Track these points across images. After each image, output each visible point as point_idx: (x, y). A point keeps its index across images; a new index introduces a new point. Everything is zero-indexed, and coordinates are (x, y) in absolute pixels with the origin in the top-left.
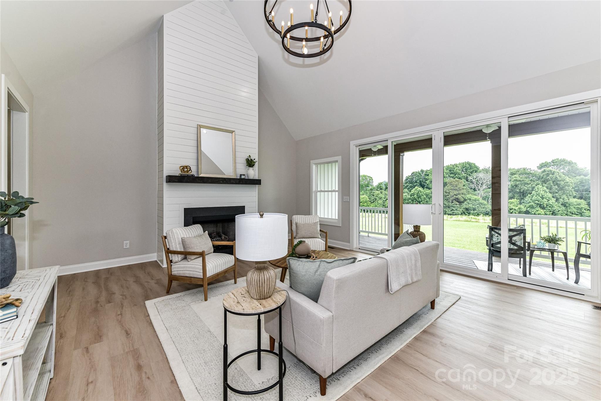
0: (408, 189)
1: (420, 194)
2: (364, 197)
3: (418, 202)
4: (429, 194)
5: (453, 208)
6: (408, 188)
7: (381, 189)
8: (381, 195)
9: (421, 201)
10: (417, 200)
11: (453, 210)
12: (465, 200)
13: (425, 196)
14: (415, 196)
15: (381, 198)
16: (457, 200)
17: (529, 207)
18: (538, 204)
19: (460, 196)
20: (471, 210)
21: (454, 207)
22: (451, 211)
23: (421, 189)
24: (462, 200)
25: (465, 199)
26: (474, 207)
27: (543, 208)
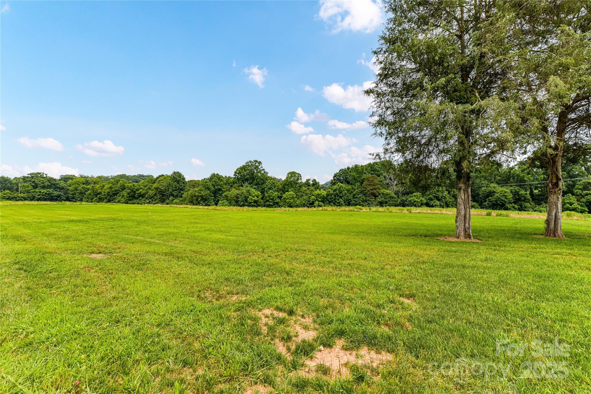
2: (291, 193)
4: (350, 189)
10: (338, 196)
12: (379, 194)
13: (346, 192)
14: (337, 191)
15: (308, 194)
16: (373, 194)
17: (428, 199)
19: (375, 191)
20: (384, 203)
21: (370, 201)
23: (341, 184)
24: (377, 194)
26: (386, 200)
27: (439, 200)
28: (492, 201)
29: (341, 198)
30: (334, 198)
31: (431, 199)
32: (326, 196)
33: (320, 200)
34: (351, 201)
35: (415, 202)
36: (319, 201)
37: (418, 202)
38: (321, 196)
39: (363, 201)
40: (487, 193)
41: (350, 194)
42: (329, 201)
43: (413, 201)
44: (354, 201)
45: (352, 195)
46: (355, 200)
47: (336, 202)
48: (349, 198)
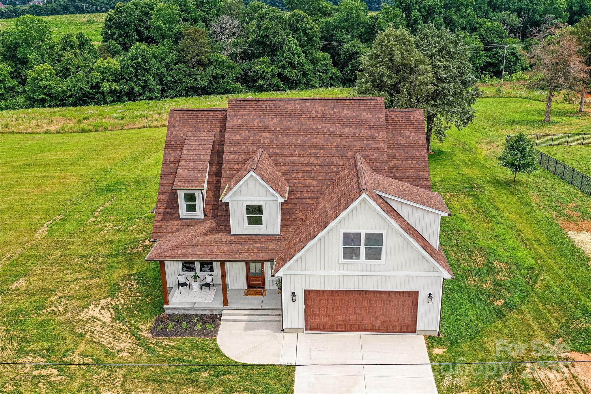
0: (116, 40)
1: (146, 57)
2: (45, 67)
3: (144, 70)
4: (158, 55)
5: (196, 77)
6: (114, 37)
7: (72, 47)
8: (76, 62)
9: (150, 69)
10: (142, 68)
11: (196, 79)
12: (210, 62)
13: (154, 59)
14: (139, 60)
15: (79, 67)
16: (201, 63)
17: (281, 67)
18: (289, 63)
19: (203, 57)
20: (220, 78)
21: (197, 75)
22: (194, 81)
23: (144, 46)
24: (207, 62)
25: (209, 60)
26: (222, 73)
27: (294, 67)
28: (355, 66)
29: (148, 73)
30: (134, 72)
31: (284, 67)
32: (119, 70)
33: (110, 78)
34: (165, 76)
35: (263, 72)
36: (108, 81)
37: (267, 73)
38: (111, 70)
39: (185, 76)
40: (350, 53)
41: (160, 62)
42: (126, 79)
43: (260, 72)
44: (170, 75)
45: (163, 65)
46: (172, 73)
47: (139, 79)
48: (161, 71)
